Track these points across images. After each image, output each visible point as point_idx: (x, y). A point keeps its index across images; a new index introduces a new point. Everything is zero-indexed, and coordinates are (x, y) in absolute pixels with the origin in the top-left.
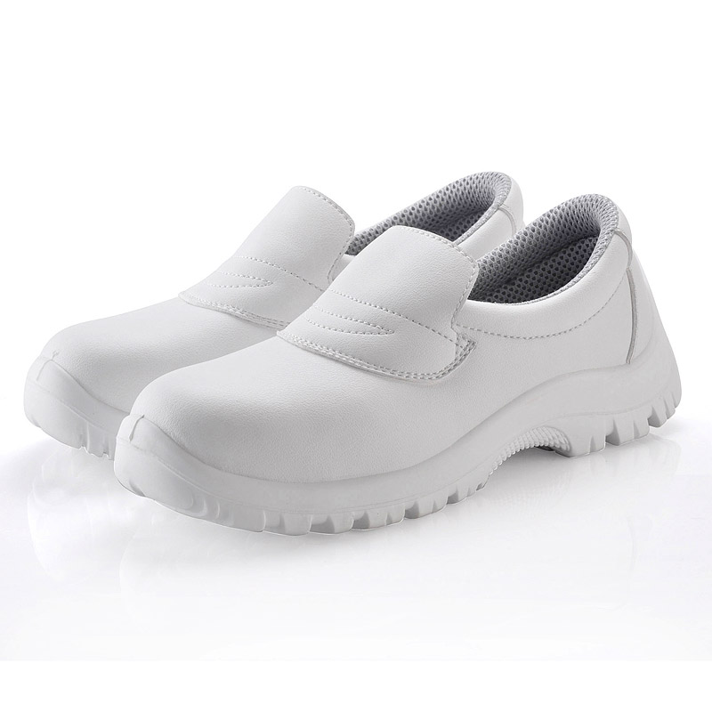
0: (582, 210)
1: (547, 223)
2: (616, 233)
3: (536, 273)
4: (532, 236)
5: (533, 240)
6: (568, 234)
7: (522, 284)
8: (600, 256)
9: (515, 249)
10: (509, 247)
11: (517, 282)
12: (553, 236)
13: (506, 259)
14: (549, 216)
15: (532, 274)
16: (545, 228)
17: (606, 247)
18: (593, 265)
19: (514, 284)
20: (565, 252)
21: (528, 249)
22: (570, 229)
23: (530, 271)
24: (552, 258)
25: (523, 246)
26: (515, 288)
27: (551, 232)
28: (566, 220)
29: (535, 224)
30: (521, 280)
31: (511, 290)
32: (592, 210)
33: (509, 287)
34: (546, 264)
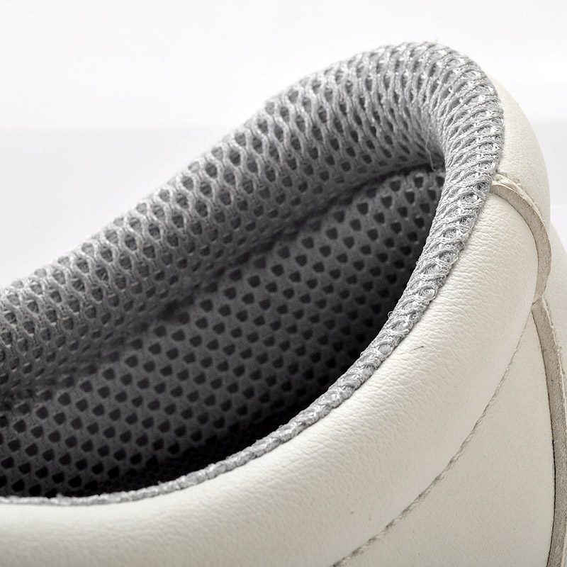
0: (387, 97)
1: (279, 133)
2: (495, 192)
3: (255, 282)
4: (229, 177)
5: (235, 190)
6: (346, 166)
7: (213, 317)
8: (441, 282)
9: (177, 219)
10: (158, 211)
11: (196, 313)
12: (298, 174)
13: (149, 250)
14: (284, 113)
15: (243, 287)
16: (273, 152)
17: (462, 245)
18: (416, 316)
19: (185, 319)
20: (340, 218)
21: (220, 216)
22: (350, 151)
23: (237, 276)
24: (302, 236)
25: (201, 207)
26: (190, 329)
27: (292, 164)
28: (337, 125)
29: (240, 139)
30: (207, 306)
31: (179, 336)
32: (418, 97)
33: (172, 329)
34: (285, 254)
